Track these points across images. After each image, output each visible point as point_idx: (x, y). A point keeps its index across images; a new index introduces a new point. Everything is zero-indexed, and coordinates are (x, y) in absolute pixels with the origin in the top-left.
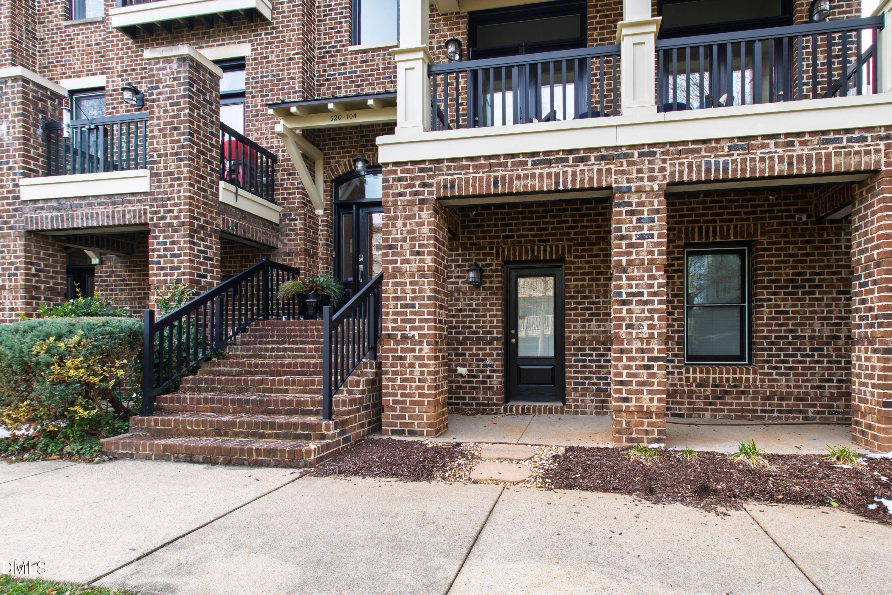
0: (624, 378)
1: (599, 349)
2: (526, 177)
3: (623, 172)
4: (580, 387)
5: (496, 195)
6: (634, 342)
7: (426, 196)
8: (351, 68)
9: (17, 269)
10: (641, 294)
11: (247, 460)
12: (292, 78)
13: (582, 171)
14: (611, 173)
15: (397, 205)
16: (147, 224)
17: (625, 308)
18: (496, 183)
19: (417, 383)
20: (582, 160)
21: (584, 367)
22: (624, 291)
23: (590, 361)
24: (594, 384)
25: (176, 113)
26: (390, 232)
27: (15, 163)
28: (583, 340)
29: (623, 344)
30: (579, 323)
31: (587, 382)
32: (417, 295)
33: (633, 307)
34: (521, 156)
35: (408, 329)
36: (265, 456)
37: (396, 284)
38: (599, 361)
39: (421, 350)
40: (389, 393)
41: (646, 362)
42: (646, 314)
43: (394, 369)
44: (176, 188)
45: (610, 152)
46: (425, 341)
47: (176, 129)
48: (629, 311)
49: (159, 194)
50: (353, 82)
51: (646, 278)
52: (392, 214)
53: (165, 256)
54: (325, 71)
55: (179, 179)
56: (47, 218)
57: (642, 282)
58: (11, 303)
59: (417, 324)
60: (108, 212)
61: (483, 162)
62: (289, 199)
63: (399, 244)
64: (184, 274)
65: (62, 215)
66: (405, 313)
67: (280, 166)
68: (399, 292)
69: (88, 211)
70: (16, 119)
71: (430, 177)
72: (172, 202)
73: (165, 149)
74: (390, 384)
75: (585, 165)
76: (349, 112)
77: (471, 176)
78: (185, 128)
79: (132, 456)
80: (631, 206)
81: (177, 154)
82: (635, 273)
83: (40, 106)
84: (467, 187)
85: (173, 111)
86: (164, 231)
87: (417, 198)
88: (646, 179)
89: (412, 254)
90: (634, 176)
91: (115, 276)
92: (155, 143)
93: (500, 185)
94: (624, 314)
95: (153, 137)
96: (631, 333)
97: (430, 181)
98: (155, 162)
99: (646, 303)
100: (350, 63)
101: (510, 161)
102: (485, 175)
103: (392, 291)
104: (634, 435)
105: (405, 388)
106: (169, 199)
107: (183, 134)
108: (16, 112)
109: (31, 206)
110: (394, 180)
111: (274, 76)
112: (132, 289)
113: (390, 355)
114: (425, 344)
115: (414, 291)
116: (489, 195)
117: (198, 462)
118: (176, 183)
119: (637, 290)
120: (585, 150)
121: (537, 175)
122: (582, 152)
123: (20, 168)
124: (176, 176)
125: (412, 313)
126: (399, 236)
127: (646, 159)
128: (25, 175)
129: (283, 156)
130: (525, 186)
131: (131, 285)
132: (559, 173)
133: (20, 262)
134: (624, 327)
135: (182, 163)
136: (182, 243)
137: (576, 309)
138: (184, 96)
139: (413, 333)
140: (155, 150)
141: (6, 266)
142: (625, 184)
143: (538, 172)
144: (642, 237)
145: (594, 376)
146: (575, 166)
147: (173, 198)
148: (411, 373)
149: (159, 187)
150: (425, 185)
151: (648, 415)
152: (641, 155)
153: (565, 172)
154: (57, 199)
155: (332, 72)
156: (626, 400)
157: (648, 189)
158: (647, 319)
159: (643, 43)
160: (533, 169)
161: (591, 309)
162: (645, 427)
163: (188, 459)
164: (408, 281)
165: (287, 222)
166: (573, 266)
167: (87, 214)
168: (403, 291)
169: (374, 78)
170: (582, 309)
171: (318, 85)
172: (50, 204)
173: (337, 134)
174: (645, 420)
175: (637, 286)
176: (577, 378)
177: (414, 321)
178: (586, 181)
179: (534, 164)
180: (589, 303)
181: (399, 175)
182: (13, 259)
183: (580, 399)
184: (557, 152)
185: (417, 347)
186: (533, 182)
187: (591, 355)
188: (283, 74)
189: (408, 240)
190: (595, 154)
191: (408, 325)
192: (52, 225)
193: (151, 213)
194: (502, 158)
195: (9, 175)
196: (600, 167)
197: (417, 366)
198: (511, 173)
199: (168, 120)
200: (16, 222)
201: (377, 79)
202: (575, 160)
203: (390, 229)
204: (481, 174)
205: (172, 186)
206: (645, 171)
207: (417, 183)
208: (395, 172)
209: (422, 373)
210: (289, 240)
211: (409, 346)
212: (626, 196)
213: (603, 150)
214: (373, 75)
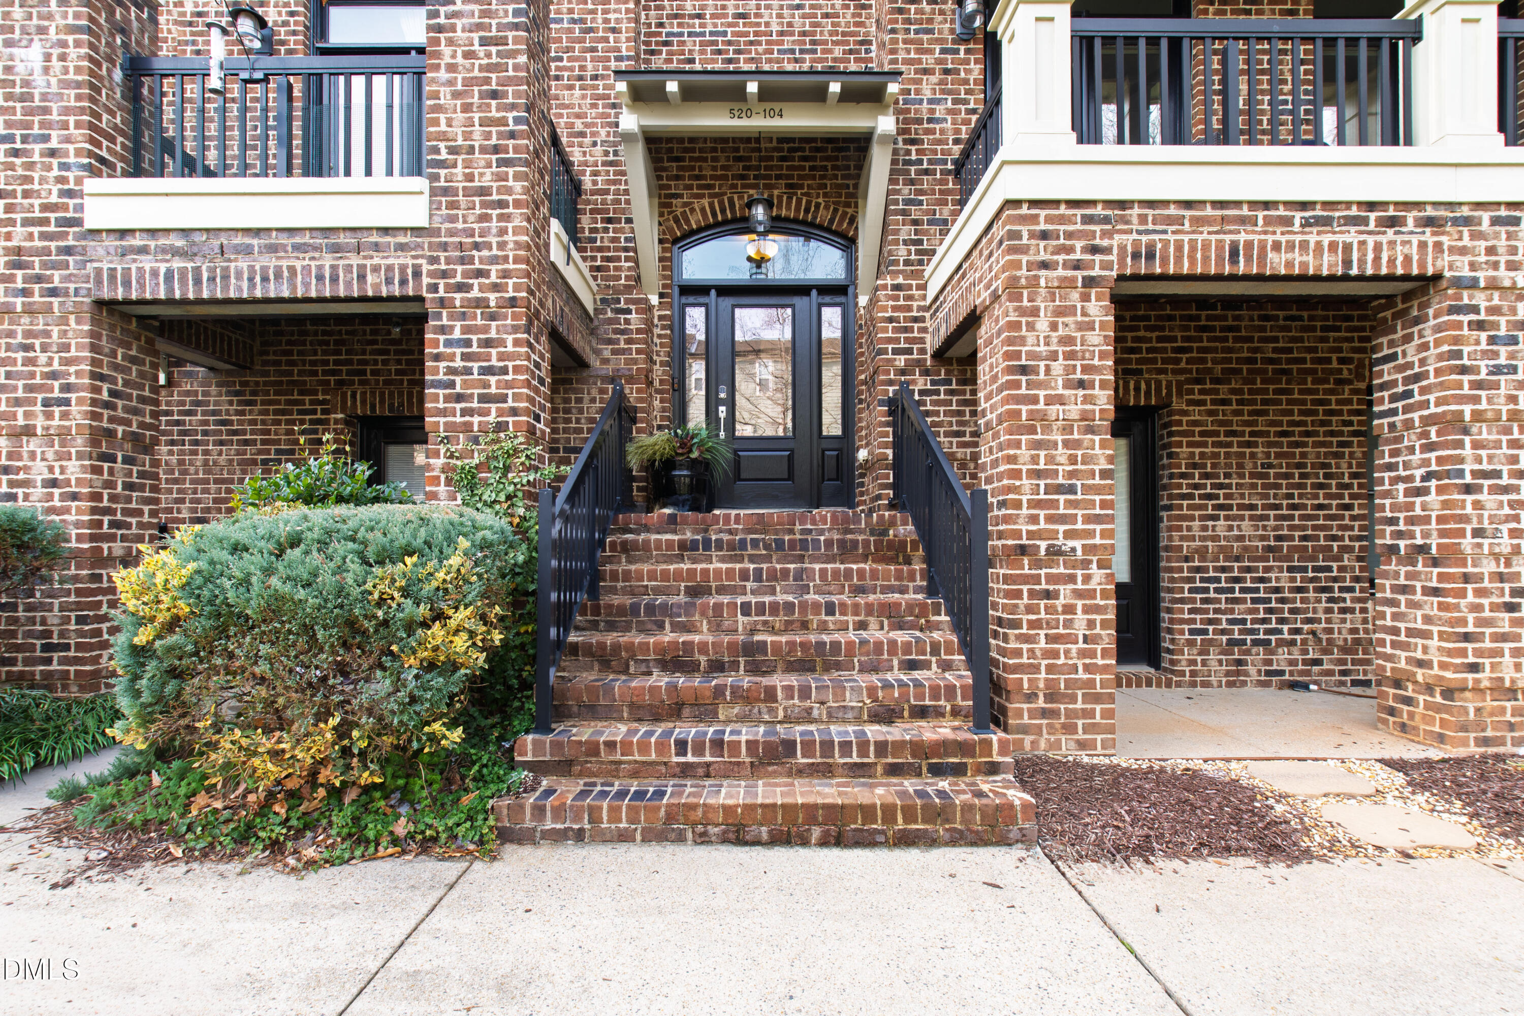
0: (1470, 628)
1: (1231, 569)
2: (1291, 246)
3: (1463, 251)
4: (1199, 638)
5: (1233, 278)
6: (1485, 562)
7: (1096, 272)
8: (715, 25)
9: (67, 388)
10: (1497, 474)
11: (883, 832)
12: (614, 30)
13: (1392, 243)
14: (1442, 252)
15: (1038, 285)
16: (420, 299)
17: (1469, 498)
18: (1234, 253)
19: (1081, 645)
20: (1393, 222)
21: (1205, 601)
22: (1468, 467)
23: (1217, 590)
24: (1223, 632)
25: (494, 60)
26: (1022, 341)
27: (68, 140)
28: (1202, 553)
29: (1465, 566)
30: (1197, 523)
31: (1211, 628)
32: (1079, 467)
33: (1484, 497)
34: (1281, 207)
35: (1061, 536)
36: (924, 821)
37: (1037, 445)
38: (1232, 590)
39: (1087, 578)
40: (1022, 665)
41: (1507, 599)
42: (1507, 510)
43: (1033, 617)
44: (494, 224)
45: (1442, 213)
46: (1095, 559)
47: (494, 95)
48: (1477, 505)
49: (451, 233)
50: (719, 52)
51: (1504, 444)
52: (1025, 303)
53: (468, 371)
54: (661, 25)
55: (502, 204)
56: (155, 273)
57: (1498, 452)
58: (51, 469)
59: (1079, 526)
60: (320, 268)
61: (1209, 211)
62: (608, 269)
63: (1042, 364)
64: (514, 412)
65: (197, 271)
66: (1054, 504)
67: (588, 202)
68: (1042, 461)
69: (271, 262)
70: (70, 39)
71: (1105, 234)
72: (485, 253)
73: (467, 136)
74: (1025, 647)
75: (1396, 233)
76: (768, 105)
77: (1186, 238)
78: (517, 94)
79: (579, 836)
80: (1478, 313)
81: (496, 149)
82: (1485, 435)
83: (118, 16)
84: (1179, 259)
85: (489, 55)
86: (463, 316)
87: (1079, 274)
88: (1502, 266)
89: (1068, 385)
90: (1483, 258)
91: (204, 413)
92: (443, 122)
93: (1242, 259)
94: (1469, 509)
95: (438, 109)
96: (1479, 545)
97: (1105, 243)
98: (442, 164)
99: (1506, 490)
100: (713, 16)
101: (1261, 215)
102: (1213, 237)
103: (1027, 458)
104: (1489, 733)
105: (1055, 654)
106: (477, 246)
107: (513, 107)
108: (70, 21)
109: (112, 243)
110: (1032, 235)
111: (574, 21)
112: (246, 442)
113: (1025, 588)
114: (1094, 566)
115: (1073, 460)
116: (1219, 278)
117: (757, 843)
118: (495, 213)
119: (1491, 467)
120: (1397, 204)
121: (1312, 245)
122: (1391, 207)
123: (78, 153)
124: (495, 197)
125: (1070, 504)
126: (1042, 348)
127: (1503, 229)
128: (95, 173)
129: (595, 183)
130: (1289, 264)
131: (244, 432)
132: (1351, 244)
133: (78, 374)
134: (1469, 533)
135: (511, 171)
136: (510, 343)
137: (1190, 497)
138: (516, 27)
139: (1071, 543)
140: (443, 137)
141: (38, 380)
142: (1466, 273)
143: (1313, 239)
144: (1497, 370)
145: (1224, 617)
146: (1379, 233)
147: (489, 246)
148: (1068, 624)
149: (453, 219)
150: (1095, 250)
151: (1510, 695)
152: (1495, 221)
153: (1362, 243)
154: (185, 232)
155: (676, 30)
156: (1474, 668)
157: (1507, 283)
158: (1508, 519)
159: (1477, 21)
160: (1303, 233)
161: (1217, 497)
162: (1508, 717)
163: (732, 836)
164: (1059, 438)
165: (610, 314)
166: (1185, 419)
167: (264, 269)
168: (1050, 459)
169: (760, 49)
170: (1201, 497)
171: (646, 52)
172: (163, 241)
173: (686, 150)
174: (1508, 705)
175: (1490, 458)
176: (1194, 621)
177: (1073, 519)
178: (1399, 262)
179: (1306, 223)
180: (1214, 486)
181: (1042, 226)
182: (56, 366)
183: (1199, 658)
184: (1348, 204)
185: (1079, 573)
186: (1305, 258)
187: (1218, 580)
188: (593, 20)
189: (1061, 357)
190: (1416, 213)
191: (1062, 528)
192: (170, 289)
193: (431, 274)
194: (1245, 207)
195: (49, 168)
196: (1423, 238)
197: (1079, 610)
198: (1263, 237)
199: (476, 73)
200: (67, 279)
201: (767, 52)
202: (1380, 222)
203: (1024, 332)
204: (1205, 236)
205: (484, 218)
206: (1501, 250)
207: (1079, 245)
208: (1034, 219)
209: (1091, 624)
210: (614, 352)
211: (1062, 570)
212: (1465, 294)
213: (1428, 208)
214: (759, 43)
